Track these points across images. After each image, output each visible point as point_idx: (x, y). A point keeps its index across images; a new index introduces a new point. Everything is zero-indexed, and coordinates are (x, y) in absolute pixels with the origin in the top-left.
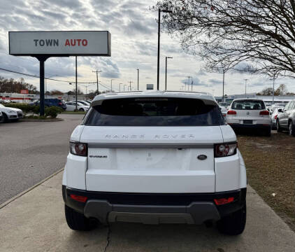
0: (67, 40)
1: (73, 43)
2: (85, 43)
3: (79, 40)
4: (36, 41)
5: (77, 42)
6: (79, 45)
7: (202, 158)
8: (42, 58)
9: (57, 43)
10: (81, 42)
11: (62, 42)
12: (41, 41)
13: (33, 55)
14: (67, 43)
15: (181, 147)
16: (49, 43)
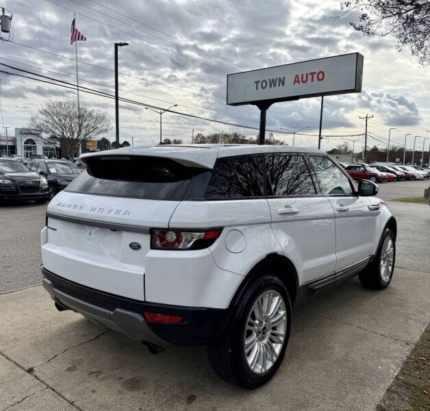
0: (297, 76)
1: (304, 79)
2: (321, 76)
3: (312, 74)
4: (257, 82)
5: (310, 77)
6: (312, 81)
7: (135, 247)
8: (264, 105)
9: (282, 82)
10: (315, 76)
11: (289, 80)
12: (263, 81)
13: (253, 103)
14: (296, 80)
15: (116, 228)
16: (273, 83)
